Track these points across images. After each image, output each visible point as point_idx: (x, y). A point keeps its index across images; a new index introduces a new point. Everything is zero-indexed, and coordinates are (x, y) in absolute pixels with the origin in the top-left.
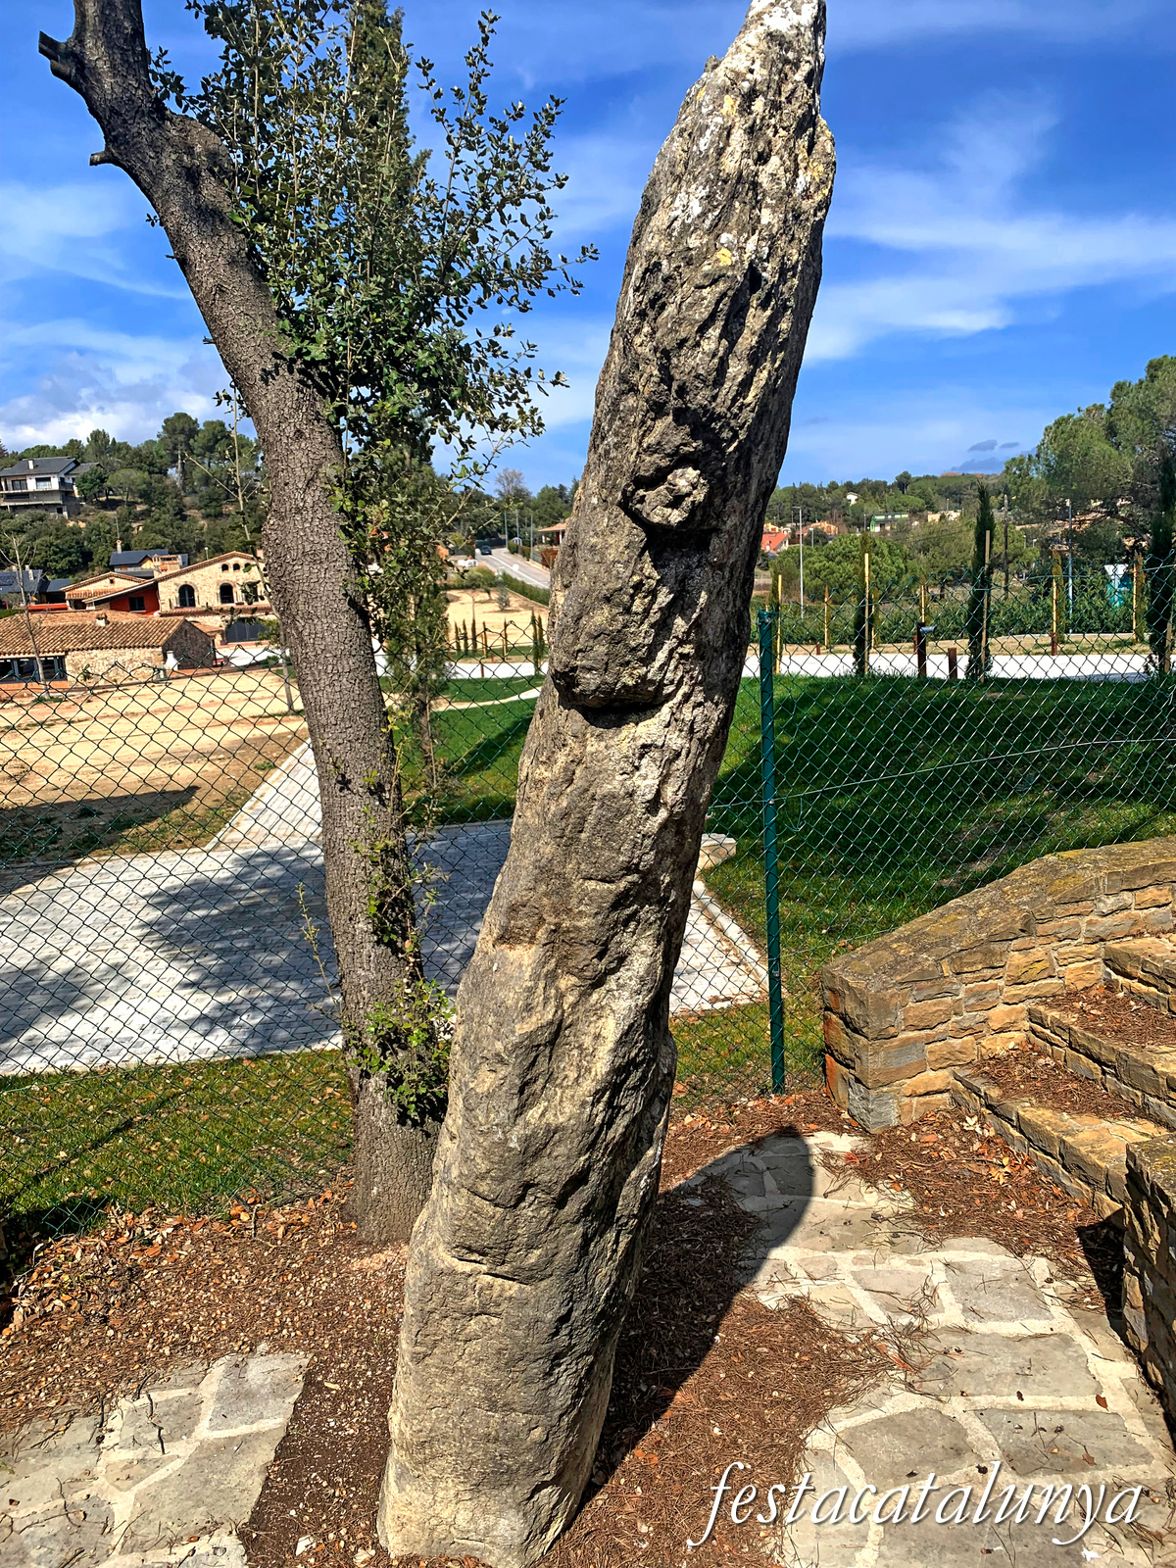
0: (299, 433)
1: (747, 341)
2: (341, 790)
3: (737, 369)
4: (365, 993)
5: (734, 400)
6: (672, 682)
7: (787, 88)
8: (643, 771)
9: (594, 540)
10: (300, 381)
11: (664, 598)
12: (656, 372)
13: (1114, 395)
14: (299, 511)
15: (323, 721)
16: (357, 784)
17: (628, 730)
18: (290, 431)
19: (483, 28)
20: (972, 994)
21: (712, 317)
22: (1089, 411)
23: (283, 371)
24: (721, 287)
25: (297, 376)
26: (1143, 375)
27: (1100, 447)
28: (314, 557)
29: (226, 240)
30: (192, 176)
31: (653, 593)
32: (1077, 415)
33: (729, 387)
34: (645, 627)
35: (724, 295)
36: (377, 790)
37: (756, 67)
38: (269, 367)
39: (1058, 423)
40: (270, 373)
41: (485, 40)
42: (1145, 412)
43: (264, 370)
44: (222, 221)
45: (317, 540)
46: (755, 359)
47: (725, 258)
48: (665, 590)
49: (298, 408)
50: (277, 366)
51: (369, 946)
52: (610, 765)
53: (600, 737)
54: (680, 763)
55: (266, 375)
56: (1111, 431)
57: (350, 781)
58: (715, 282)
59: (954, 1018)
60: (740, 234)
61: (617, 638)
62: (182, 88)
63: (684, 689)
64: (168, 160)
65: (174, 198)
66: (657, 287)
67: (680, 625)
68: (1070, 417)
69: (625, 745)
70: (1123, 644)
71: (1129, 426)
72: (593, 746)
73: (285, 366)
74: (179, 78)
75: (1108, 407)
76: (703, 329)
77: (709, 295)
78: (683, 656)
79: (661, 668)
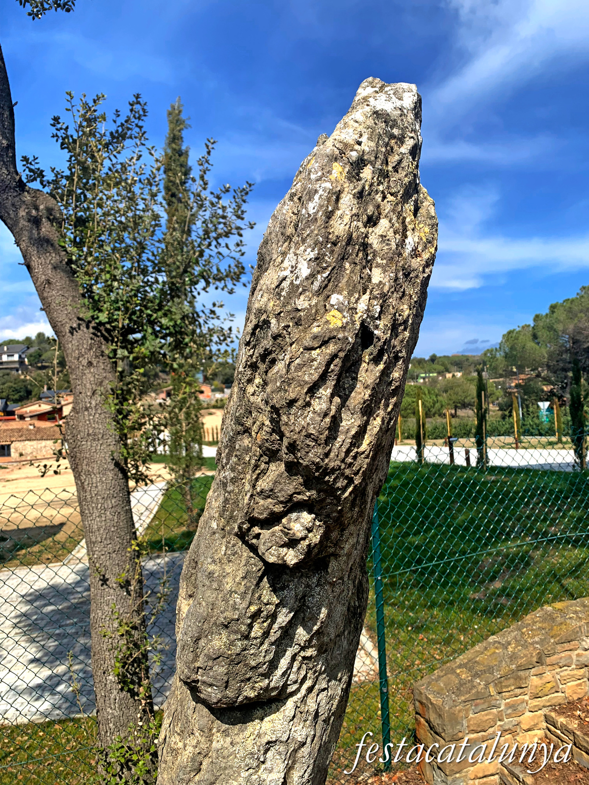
0: (90, 364)
1: (360, 395)
2: (102, 585)
3: (350, 423)
4: (111, 725)
5: (348, 452)
6: (296, 682)
7: (394, 159)
8: (268, 764)
9: (212, 567)
10: (94, 334)
11: (284, 618)
12: (267, 423)
13: (535, 320)
14: (87, 409)
15: (94, 539)
16: (113, 581)
17: (254, 727)
18: (85, 362)
19: (207, 146)
20: (509, 706)
21: (323, 378)
22: (523, 327)
23: (83, 327)
24: (331, 348)
25: (91, 330)
26: (547, 311)
27: (531, 344)
28: (94, 437)
29: (54, 255)
30: (36, 222)
31: (274, 617)
32: (518, 329)
33: (342, 440)
34: (265, 646)
35: (334, 356)
36: (126, 585)
37: (364, 139)
38: (75, 325)
39: (510, 333)
40: (75, 329)
41: (209, 153)
42: (550, 328)
43: (71, 327)
44: (52, 245)
45: (97, 426)
46: (368, 411)
47: (335, 319)
48: (284, 610)
49: (91, 349)
50: (79, 325)
51: (115, 692)
52: (236, 762)
53: (226, 733)
54: (305, 750)
55: (72, 330)
56: (535, 337)
57: (107, 580)
58: (325, 343)
59: (499, 723)
60: (350, 294)
61: (237, 660)
62: (43, 176)
63: (308, 683)
64: (22, 213)
65: (26, 233)
66: (267, 343)
67: (301, 634)
68: (514, 330)
69: (250, 742)
70: (551, 444)
71: (543, 334)
72: (219, 742)
73: (84, 325)
74: (42, 171)
75: (532, 325)
76: (313, 390)
77: (319, 356)
78: (304, 658)
79: (284, 674)
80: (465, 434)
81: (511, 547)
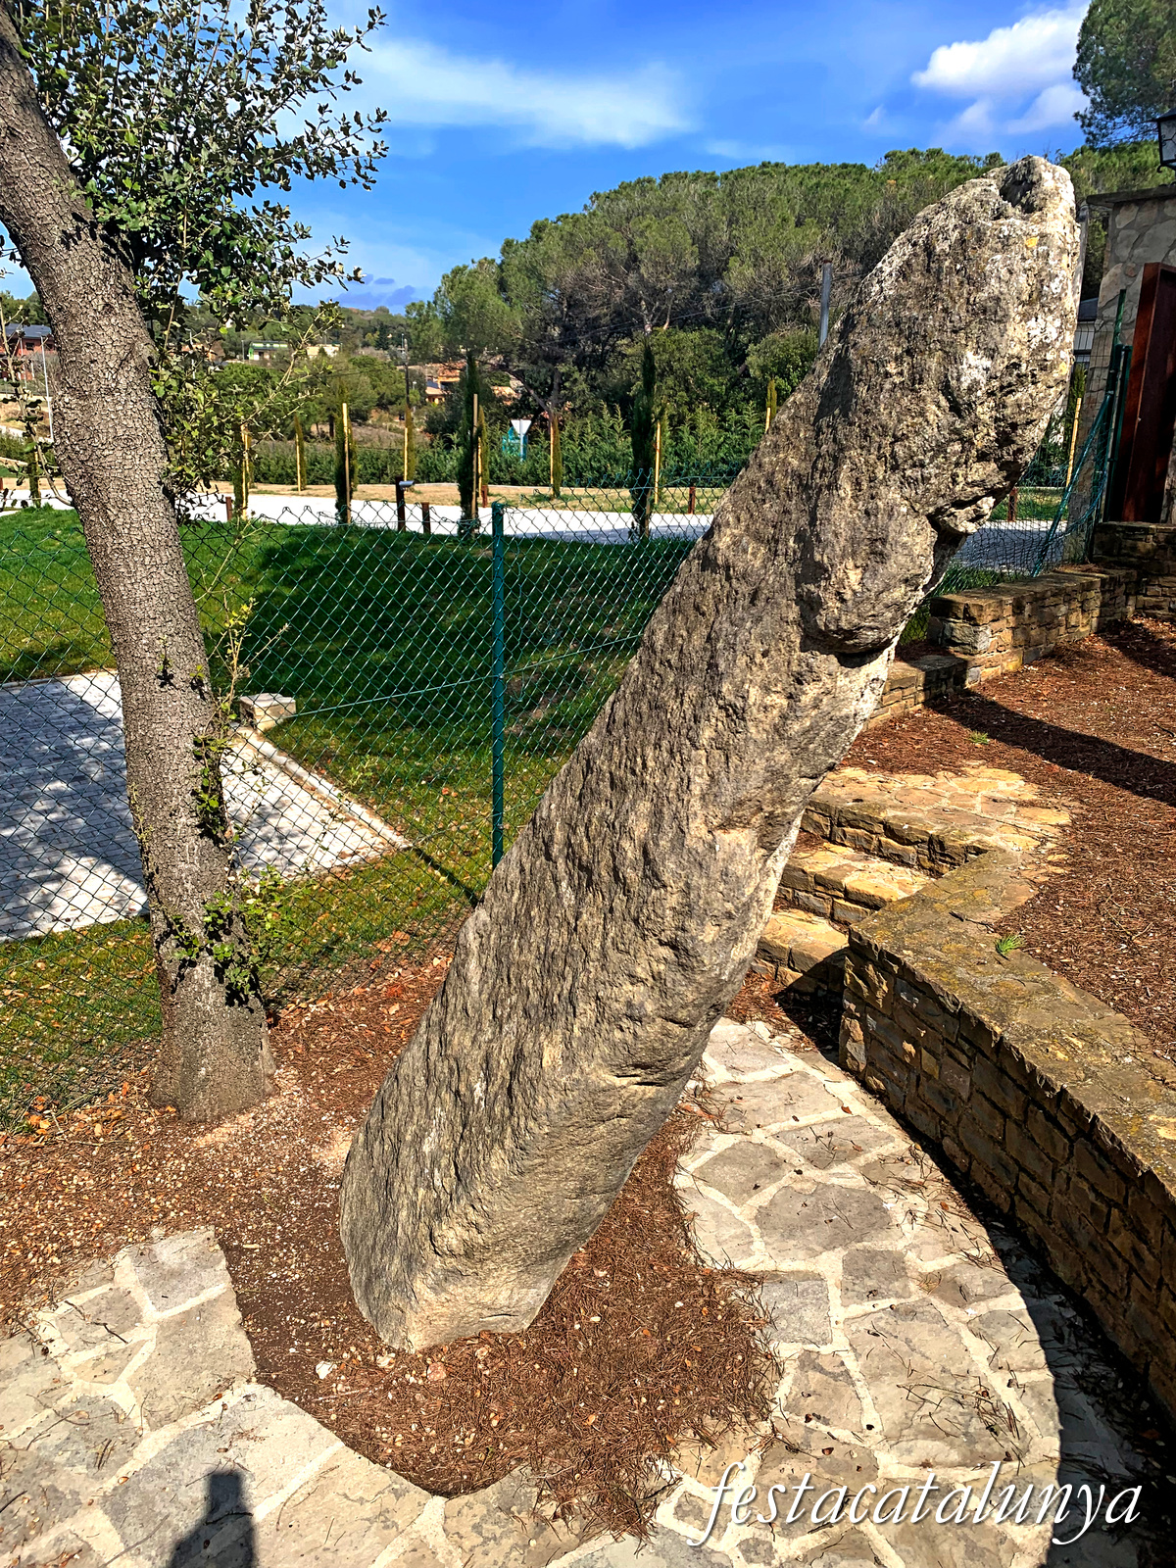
0: (108, 307)
2: (162, 686)
4: (188, 886)
10: (104, 249)
13: (503, 251)
14: (110, 392)
15: (140, 614)
16: (179, 677)
17: (864, 669)
18: (99, 304)
22: (481, 264)
23: (85, 232)
25: (100, 242)
26: (528, 235)
27: (495, 301)
28: (128, 443)
29: (16, 77)
32: (472, 267)
36: (197, 685)
38: (70, 230)
39: (457, 272)
40: (71, 236)
42: (532, 271)
43: (64, 232)
44: (10, 53)
45: (131, 424)
49: (105, 281)
50: (78, 229)
51: (192, 840)
52: (851, 695)
53: (847, 675)
55: (67, 239)
56: (502, 286)
57: (172, 676)
68: (465, 267)
69: (861, 679)
70: (541, 498)
71: (518, 282)
72: (842, 681)
73: (86, 230)
75: (498, 261)
80: (373, 474)
81: (551, 659)
